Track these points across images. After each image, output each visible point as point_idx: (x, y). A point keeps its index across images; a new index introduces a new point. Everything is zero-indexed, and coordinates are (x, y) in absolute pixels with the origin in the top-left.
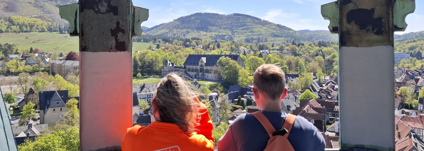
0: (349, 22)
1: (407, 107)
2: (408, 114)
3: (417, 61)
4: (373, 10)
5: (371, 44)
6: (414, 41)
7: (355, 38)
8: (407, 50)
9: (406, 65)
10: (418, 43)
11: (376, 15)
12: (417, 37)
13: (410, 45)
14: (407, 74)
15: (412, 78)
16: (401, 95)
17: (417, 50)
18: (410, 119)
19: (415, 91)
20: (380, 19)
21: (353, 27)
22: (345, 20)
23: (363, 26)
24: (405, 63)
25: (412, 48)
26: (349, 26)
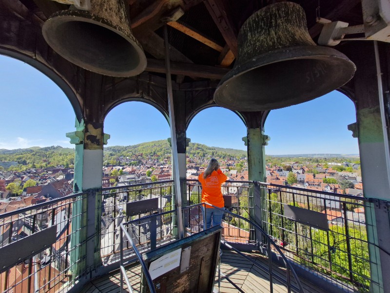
0: (87, 139)
1: (14, 195)
2: (14, 199)
3: (23, 166)
4: (96, 136)
5: (95, 149)
6: (21, 154)
7: (90, 146)
8: (16, 160)
9: (14, 169)
10: (25, 155)
11: (98, 138)
12: (23, 151)
13: (18, 156)
14: (15, 174)
15: (19, 177)
16: (9, 189)
17: (23, 159)
18: (16, 203)
19: (21, 185)
20: (99, 140)
21: (89, 142)
22: (86, 139)
23: (92, 142)
24: (13, 168)
25: (20, 158)
26: (87, 141)
